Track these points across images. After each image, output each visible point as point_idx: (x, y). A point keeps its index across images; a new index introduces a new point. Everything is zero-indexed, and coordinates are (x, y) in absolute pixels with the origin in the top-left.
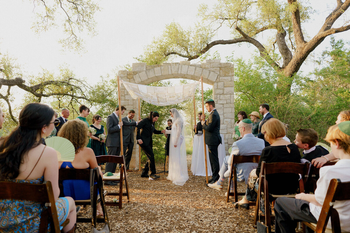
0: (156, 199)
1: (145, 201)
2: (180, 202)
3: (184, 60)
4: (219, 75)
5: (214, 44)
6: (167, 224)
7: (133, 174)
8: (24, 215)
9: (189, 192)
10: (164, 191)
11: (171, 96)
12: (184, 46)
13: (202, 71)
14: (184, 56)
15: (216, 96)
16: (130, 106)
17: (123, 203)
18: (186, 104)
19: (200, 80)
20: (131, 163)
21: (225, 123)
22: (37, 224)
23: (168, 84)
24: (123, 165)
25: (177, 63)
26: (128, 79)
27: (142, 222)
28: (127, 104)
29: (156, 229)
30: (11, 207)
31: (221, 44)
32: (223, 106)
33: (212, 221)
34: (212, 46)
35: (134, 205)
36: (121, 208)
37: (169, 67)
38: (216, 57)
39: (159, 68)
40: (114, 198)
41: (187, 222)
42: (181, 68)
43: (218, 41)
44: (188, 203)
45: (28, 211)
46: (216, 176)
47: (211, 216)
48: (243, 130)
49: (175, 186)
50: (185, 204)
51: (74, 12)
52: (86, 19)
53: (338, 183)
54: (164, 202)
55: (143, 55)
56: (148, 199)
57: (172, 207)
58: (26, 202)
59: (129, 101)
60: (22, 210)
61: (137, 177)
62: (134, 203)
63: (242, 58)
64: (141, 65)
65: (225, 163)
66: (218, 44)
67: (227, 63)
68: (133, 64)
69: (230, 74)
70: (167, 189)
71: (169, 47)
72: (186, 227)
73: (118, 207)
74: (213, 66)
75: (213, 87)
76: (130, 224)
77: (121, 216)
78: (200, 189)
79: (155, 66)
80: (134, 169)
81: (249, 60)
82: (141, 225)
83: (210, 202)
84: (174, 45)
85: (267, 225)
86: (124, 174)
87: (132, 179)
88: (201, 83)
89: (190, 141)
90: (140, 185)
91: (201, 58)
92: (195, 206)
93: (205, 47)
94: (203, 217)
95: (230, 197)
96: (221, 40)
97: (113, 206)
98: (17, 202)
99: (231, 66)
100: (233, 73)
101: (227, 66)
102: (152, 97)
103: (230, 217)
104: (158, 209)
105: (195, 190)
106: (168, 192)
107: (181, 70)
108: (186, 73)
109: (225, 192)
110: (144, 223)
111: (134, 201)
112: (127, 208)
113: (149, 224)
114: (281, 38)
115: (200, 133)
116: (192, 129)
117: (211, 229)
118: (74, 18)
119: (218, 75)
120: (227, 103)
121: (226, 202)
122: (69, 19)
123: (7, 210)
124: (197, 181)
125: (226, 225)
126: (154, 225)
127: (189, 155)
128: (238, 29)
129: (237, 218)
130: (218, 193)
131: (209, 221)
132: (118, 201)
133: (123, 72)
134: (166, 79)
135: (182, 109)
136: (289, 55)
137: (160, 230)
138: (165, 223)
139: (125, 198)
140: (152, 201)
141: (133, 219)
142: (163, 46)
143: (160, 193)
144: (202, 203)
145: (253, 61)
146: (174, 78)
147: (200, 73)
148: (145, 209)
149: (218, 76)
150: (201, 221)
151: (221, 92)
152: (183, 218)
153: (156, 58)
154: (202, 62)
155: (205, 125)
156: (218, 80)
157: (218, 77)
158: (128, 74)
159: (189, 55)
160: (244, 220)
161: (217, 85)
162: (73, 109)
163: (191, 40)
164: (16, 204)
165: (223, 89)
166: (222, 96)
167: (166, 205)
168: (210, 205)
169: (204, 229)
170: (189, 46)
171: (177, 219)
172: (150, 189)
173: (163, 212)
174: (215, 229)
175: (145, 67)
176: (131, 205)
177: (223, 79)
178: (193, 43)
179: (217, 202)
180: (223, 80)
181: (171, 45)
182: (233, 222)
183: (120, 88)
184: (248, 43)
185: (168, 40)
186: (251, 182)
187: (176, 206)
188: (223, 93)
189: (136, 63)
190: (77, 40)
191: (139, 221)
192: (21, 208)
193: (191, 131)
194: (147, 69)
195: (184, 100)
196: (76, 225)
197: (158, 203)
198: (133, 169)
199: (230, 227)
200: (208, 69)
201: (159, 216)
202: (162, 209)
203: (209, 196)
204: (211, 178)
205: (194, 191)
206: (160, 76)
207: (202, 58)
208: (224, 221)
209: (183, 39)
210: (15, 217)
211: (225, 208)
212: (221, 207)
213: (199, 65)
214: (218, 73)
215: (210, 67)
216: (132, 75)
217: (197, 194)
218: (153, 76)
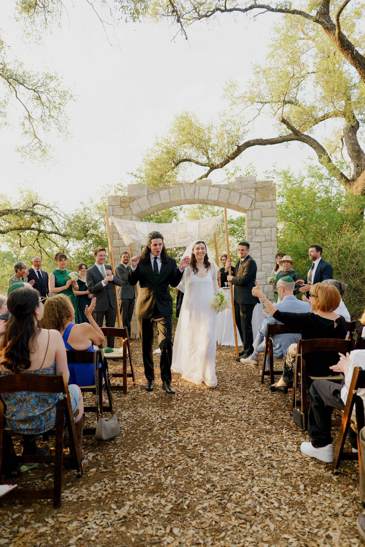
4: (254, 201)
5: (248, 144)
6: (184, 412)
8: (41, 406)
12: (202, 149)
13: (230, 194)
14: (202, 165)
15: (250, 230)
16: (126, 248)
17: (128, 386)
21: (263, 270)
22: (53, 415)
24: (126, 339)
25: (193, 183)
26: (123, 209)
27: (155, 410)
29: (172, 419)
30: (28, 399)
31: (259, 145)
32: (261, 246)
33: (240, 408)
34: (245, 149)
36: (125, 393)
37: (181, 189)
38: (249, 173)
39: (166, 191)
41: (210, 409)
42: (199, 191)
43: (254, 141)
45: (45, 403)
46: (249, 348)
47: (240, 402)
48: (282, 291)
51: (36, 104)
52: (54, 113)
53: (360, 371)
57: (191, 391)
58: (42, 394)
60: (39, 401)
62: (141, 386)
63: (289, 168)
64: (140, 186)
66: (255, 145)
67: (266, 182)
68: (128, 185)
69: (271, 198)
72: (209, 415)
73: (123, 392)
74: (245, 186)
75: (246, 215)
76: (140, 413)
77: (127, 402)
78: (227, 366)
79: (160, 188)
81: (300, 171)
82: (154, 414)
85: (303, 412)
93: (234, 150)
94: (229, 403)
95: (266, 376)
97: (115, 391)
98: (33, 394)
99: (273, 186)
100: (274, 197)
101: (266, 186)
103: (264, 402)
105: (221, 367)
107: (199, 193)
108: (205, 198)
109: (260, 369)
110: (157, 411)
111: (141, 384)
112: (133, 393)
113: (163, 412)
114: (350, 134)
117: (238, 418)
118: (37, 113)
119: (253, 200)
120: (266, 241)
121: (260, 384)
122: (29, 116)
123: (24, 402)
124: (224, 354)
125: (257, 413)
126: (170, 413)
128: (284, 121)
129: (272, 405)
130: (251, 370)
131: (237, 407)
132: (122, 384)
133: (114, 198)
134: (177, 205)
136: (363, 160)
137: (176, 419)
138: (183, 411)
139: (129, 379)
141: (143, 407)
142: (171, 150)
144: (229, 385)
145: (305, 173)
146: (189, 203)
147: (227, 197)
149: (252, 201)
150: (227, 407)
151: (257, 224)
152: (205, 405)
154: (228, 180)
156: (253, 207)
157: (253, 203)
158: (122, 201)
159: (210, 163)
160: (280, 406)
161: (252, 215)
162: (41, 247)
163: (214, 139)
164: (33, 396)
165: (261, 221)
166: (258, 231)
168: (239, 387)
169: (230, 417)
170: (210, 148)
171: (198, 406)
173: (179, 397)
174: (243, 417)
175: (146, 190)
176: (138, 389)
177: (260, 206)
178: (216, 143)
179: (248, 383)
180: (260, 207)
182: (267, 409)
184: (300, 142)
185: (178, 138)
186: (289, 360)
187: (195, 388)
188: (261, 226)
190: (42, 146)
191: (150, 409)
192: (37, 399)
194: (149, 193)
196: (84, 415)
198: (134, 337)
199: (261, 415)
200: (238, 191)
201: (174, 403)
203: (239, 375)
206: (168, 203)
208: (255, 408)
209: (201, 137)
210: (34, 408)
211: (258, 391)
212: (253, 390)
213: (225, 185)
214: (253, 196)
215: (241, 188)
216: (127, 202)
217: (223, 372)
218: (158, 203)
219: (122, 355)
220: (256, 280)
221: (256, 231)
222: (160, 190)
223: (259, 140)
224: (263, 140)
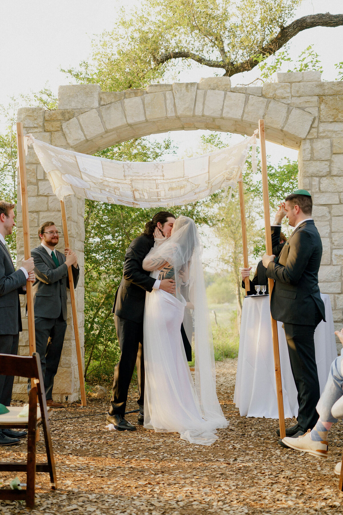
0: (133, 483)
1: (102, 488)
2: (203, 491)
3: (213, 76)
4: (316, 121)
5: (302, 24)
7: (65, 412)
9: (229, 464)
10: (157, 460)
11: (174, 185)
12: (211, 35)
13: (267, 107)
14: (211, 64)
15: (307, 180)
16: (53, 214)
17: (39, 493)
18: (220, 209)
19: (256, 132)
20: (59, 382)
21: (335, 262)
23: (166, 148)
24: (36, 381)
25: (192, 84)
26: (47, 134)
28: (45, 207)
31: (322, 25)
32: (330, 212)
34: (296, 33)
35: (70, 499)
36: (31, 505)
37: (169, 95)
38: (306, 66)
39: (137, 100)
40: (11, 479)
42: (204, 100)
43: (313, 17)
44: (227, 492)
46: (308, 416)
49: (188, 445)
50: (217, 494)
54: (157, 489)
55: (90, 62)
56: (109, 483)
57: (181, 504)
59: (50, 198)
61: (77, 421)
62: (69, 492)
64: (83, 89)
65: (335, 377)
66: (315, 26)
68: (61, 87)
70: (165, 455)
71: (168, 37)
73: (25, 504)
74: (298, 91)
75: (300, 154)
78: (261, 456)
79: (125, 93)
80: (67, 398)
83: (291, 490)
84: (182, 30)
86: (39, 409)
87: (61, 426)
88: (259, 141)
89: (233, 320)
90: (84, 442)
91: (263, 67)
92: (247, 500)
93: (275, 36)
96: (324, 13)
97: (8, 502)
101: (340, 91)
102: (115, 188)
104: (139, 510)
105: (248, 458)
106: (167, 464)
107: (204, 104)
108: (217, 114)
109: (336, 463)
111: (70, 489)
112: (49, 506)
115: (261, 293)
116: (238, 283)
119: (314, 119)
120: (341, 203)
121: (338, 491)
124: (253, 434)
127: (228, 360)
130: (314, 465)
132: (23, 486)
133: (31, 113)
134: (159, 131)
135: (206, 222)
140: (122, 488)
142: (150, 35)
143: (145, 464)
144: (268, 494)
146: (183, 128)
147: (261, 112)
148: (102, 509)
149: (313, 122)
151: (323, 168)
153: (127, 70)
154: (264, 80)
155: (274, 264)
156: (315, 134)
157: (315, 125)
158: (47, 118)
159: (227, 61)
161: (312, 149)
163: (234, 15)
165: (330, 161)
166: (325, 182)
167: (162, 499)
168: (290, 497)
170: (227, 33)
172: (116, 455)
175: (96, 96)
176: (60, 499)
177: (329, 131)
178: (239, 23)
179: (310, 490)
180: (329, 134)
181: (173, 31)
183: (25, 161)
185: (165, 16)
187: (192, 499)
188: (330, 172)
189: (68, 84)
193: (234, 288)
194: (102, 103)
195: (211, 190)
197: (137, 494)
198: (64, 400)
200: (284, 101)
202: (152, 508)
203: (288, 473)
204: (293, 424)
205: (243, 462)
206: (141, 123)
207: (266, 67)
209: (210, 12)
211: (335, 506)
212: (323, 504)
213: (258, 88)
214: (315, 112)
215: (289, 95)
216: (58, 120)
217: (253, 468)
218: (119, 124)
219: (26, 420)
220: (319, 284)
221: (320, 183)
222: (125, 98)
223: (323, 15)
224: (332, 16)
